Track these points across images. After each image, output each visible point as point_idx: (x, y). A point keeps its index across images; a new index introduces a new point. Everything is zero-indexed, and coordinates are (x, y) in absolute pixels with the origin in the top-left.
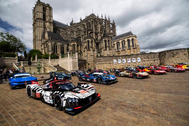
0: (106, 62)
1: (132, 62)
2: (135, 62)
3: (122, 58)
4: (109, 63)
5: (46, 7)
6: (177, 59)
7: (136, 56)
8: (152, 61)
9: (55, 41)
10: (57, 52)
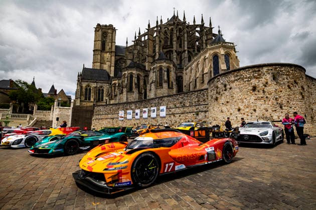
0: (106, 116)
1: (149, 116)
2: (155, 116)
3: (136, 107)
4: (112, 118)
5: (107, 31)
6: (224, 108)
7: (158, 103)
8: (192, 114)
9: (87, 82)
10: (90, 99)
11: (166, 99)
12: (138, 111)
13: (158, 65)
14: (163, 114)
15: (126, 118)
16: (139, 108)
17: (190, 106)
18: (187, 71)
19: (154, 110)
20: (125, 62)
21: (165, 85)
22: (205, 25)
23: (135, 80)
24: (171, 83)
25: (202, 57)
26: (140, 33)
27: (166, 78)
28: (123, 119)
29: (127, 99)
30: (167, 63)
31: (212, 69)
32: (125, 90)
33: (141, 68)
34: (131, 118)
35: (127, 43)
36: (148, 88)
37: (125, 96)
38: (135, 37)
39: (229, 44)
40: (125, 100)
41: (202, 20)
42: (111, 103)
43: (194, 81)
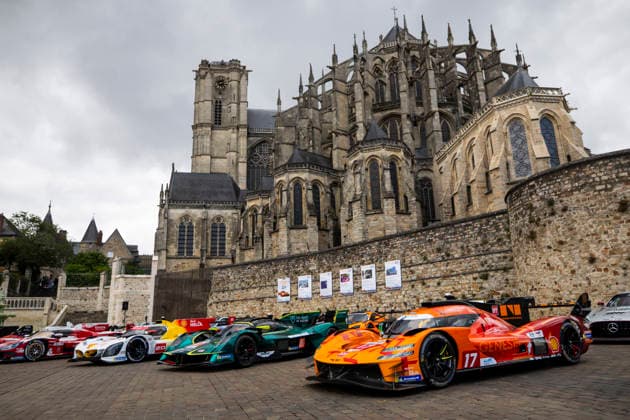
0: (244, 294)
1: (358, 289)
2: (374, 288)
3: (321, 266)
4: (258, 299)
5: (225, 75)
6: (555, 259)
7: (380, 252)
8: (470, 277)
9: (183, 207)
10: (190, 252)
11: (398, 242)
12: (326, 277)
13: (367, 155)
14: (394, 281)
15: (295, 297)
16: (330, 270)
17: (463, 256)
18: (443, 164)
19: (370, 272)
20: (276, 151)
21: (388, 205)
22: (478, 46)
23: (308, 196)
24: (401, 198)
25: (481, 129)
26: (311, 78)
27: (388, 186)
28: (288, 298)
29: (290, 246)
30: (389, 149)
31: (510, 158)
32: (283, 223)
33: (322, 164)
34: (310, 296)
35: (279, 102)
36: (343, 215)
37: (285, 239)
38: (301, 87)
39: (550, 92)
40: (284, 250)
41: (471, 34)
42: (247, 260)
43: (465, 189)
